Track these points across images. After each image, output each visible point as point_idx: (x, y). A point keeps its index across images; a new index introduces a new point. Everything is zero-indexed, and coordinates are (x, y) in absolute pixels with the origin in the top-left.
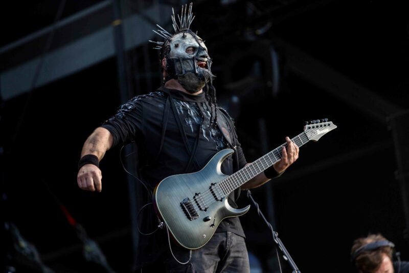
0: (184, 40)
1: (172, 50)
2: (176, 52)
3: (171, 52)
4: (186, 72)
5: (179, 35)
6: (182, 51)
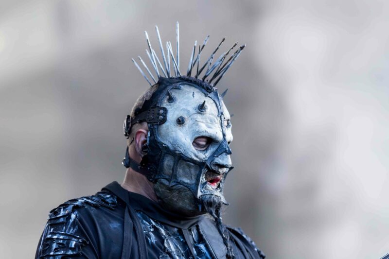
4: (179, 183)
5: (193, 96)
6: (187, 139)
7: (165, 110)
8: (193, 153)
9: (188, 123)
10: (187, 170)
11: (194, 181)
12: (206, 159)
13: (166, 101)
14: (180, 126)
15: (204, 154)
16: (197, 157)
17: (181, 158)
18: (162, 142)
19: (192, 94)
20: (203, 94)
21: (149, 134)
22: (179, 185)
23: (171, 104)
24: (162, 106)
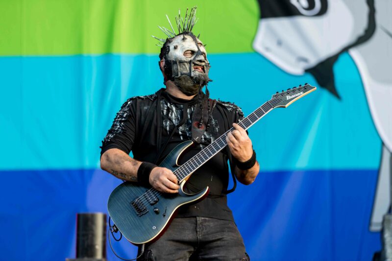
1: (171, 51)
2: (174, 54)
4: (182, 74)
6: (180, 53)
7: (169, 47)
9: (179, 48)
10: (184, 67)
11: (189, 72)
13: (168, 43)
14: (176, 50)
16: (186, 59)
23: (171, 43)
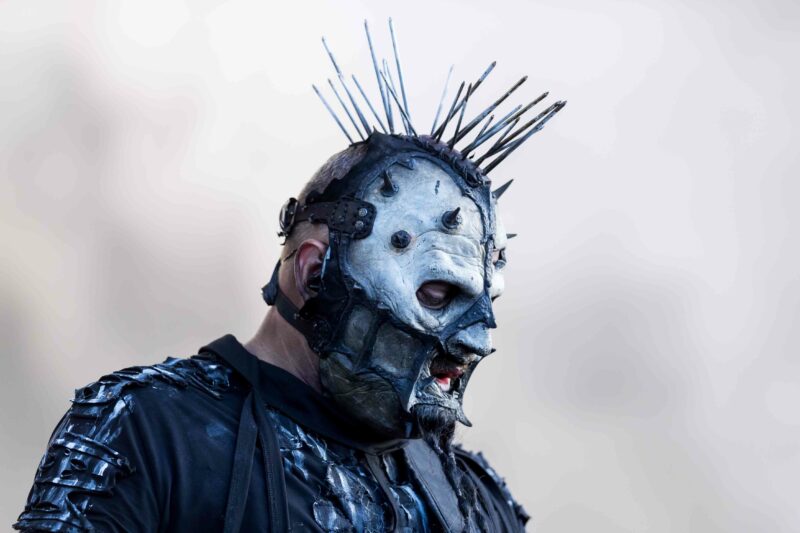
0: (440, 239)
1: (370, 241)
2: (380, 266)
3: (364, 242)
4: (374, 370)
5: (436, 191)
6: (407, 281)
8: (415, 312)
10: (395, 346)
12: (441, 329)
13: (376, 191)
14: (398, 251)
15: (437, 318)
16: (421, 322)
17: (387, 320)
18: (354, 277)
19: (435, 184)
20: (458, 189)
21: (328, 253)
22: (373, 375)
23: (387, 199)
24: (366, 200)
